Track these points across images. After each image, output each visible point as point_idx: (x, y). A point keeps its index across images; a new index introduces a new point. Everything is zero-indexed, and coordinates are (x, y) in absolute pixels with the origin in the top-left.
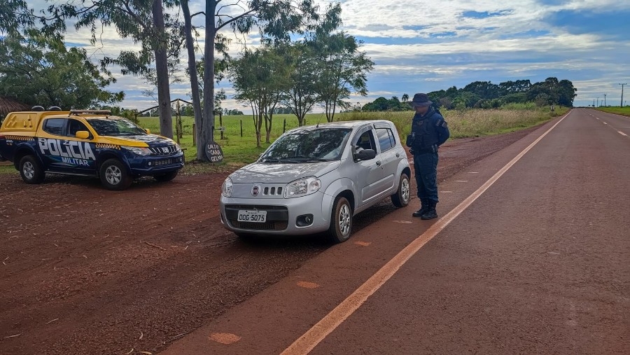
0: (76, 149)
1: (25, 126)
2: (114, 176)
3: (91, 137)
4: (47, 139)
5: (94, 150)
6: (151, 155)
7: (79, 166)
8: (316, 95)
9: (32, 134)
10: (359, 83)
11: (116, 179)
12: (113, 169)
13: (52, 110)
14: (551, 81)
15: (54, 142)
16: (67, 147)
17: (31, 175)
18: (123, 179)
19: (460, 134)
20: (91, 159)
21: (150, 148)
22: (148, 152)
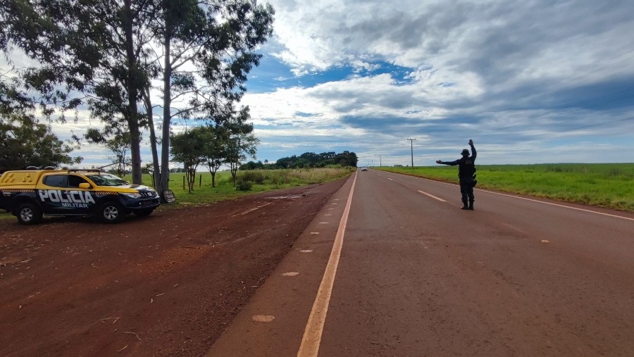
0: (77, 196)
1: (24, 181)
2: (111, 214)
3: (91, 187)
4: (48, 190)
5: (94, 197)
6: (141, 198)
7: (79, 208)
8: (223, 159)
9: (33, 187)
10: (252, 152)
11: (113, 216)
12: (111, 208)
13: (47, 169)
14: (346, 153)
15: (55, 192)
16: (68, 196)
17: (28, 219)
18: (118, 215)
19: (311, 182)
20: (90, 202)
21: (140, 193)
22: (139, 195)
